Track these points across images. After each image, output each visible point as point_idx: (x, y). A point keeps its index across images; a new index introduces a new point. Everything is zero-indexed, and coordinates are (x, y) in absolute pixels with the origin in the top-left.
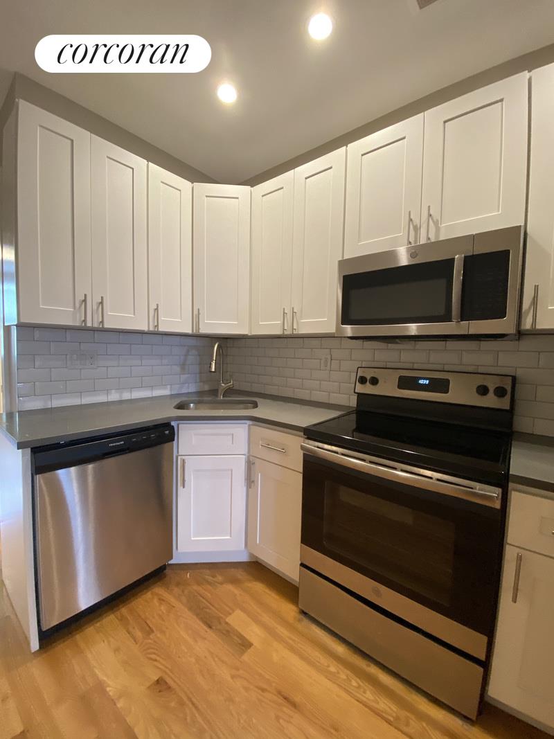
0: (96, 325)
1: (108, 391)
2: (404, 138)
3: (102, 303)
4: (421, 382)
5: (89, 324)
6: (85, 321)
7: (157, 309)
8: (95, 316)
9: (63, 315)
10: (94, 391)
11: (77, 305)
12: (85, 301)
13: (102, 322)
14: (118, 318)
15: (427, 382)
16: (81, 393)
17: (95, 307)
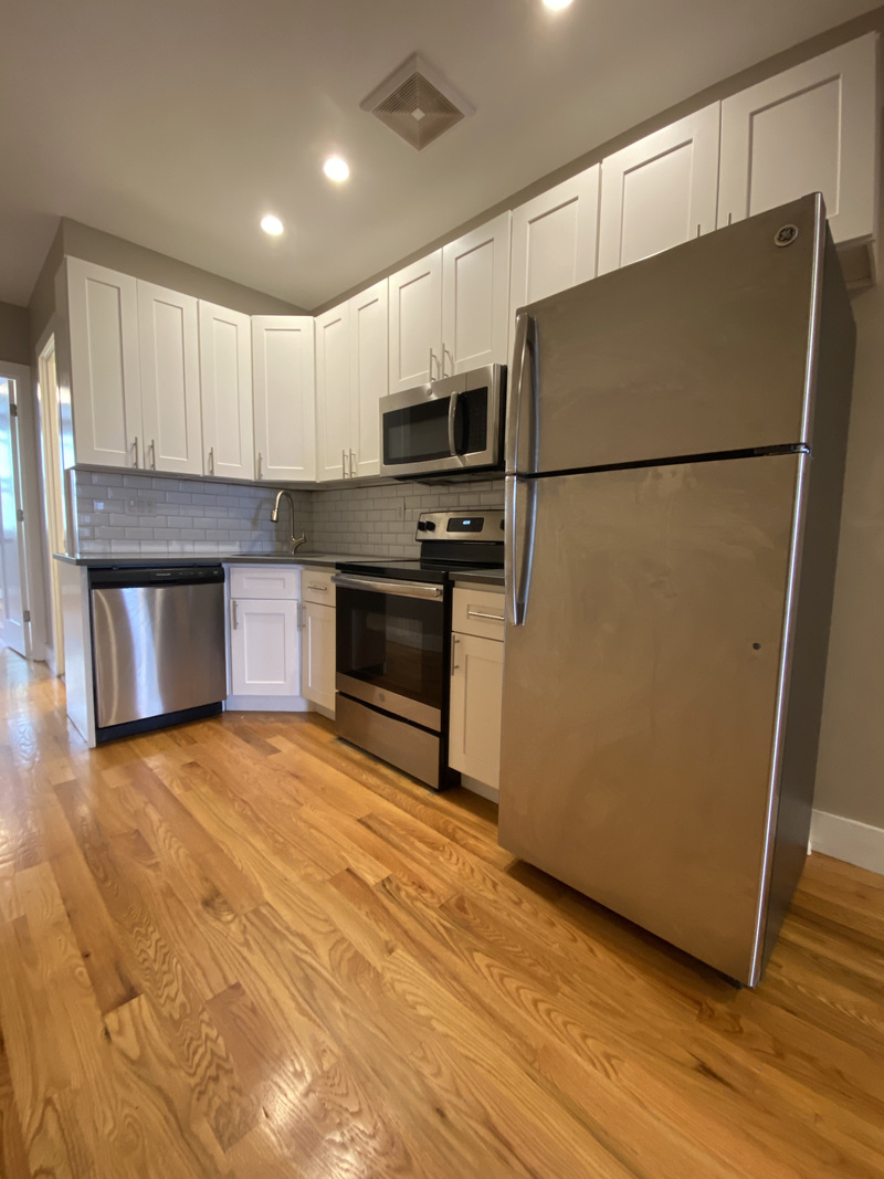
0: (148, 468)
1: (168, 542)
2: (429, 273)
3: (152, 447)
4: (465, 523)
5: (141, 467)
6: (136, 464)
7: (211, 454)
8: (147, 460)
9: (117, 458)
10: (153, 539)
11: (129, 447)
12: (136, 444)
13: (153, 466)
14: (169, 462)
15: (469, 522)
16: (139, 542)
17: (146, 450)
